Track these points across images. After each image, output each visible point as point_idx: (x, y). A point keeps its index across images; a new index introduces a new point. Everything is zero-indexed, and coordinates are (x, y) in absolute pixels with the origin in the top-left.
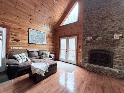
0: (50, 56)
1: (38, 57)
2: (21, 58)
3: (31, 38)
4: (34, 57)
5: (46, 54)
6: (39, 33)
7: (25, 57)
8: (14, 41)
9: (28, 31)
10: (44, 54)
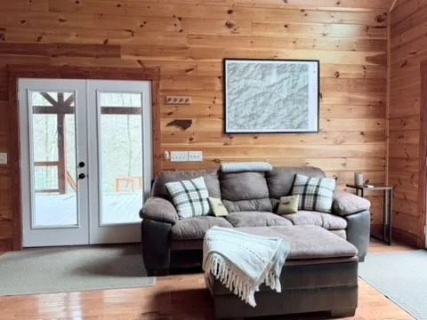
0: (335, 203)
1: (267, 203)
2: (189, 196)
3: (233, 107)
4: (246, 199)
5: (311, 190)
6: (274, 71)
7: (205, 194)
8: (173, 129)
9: (221, 75)
10: (301, 190)
